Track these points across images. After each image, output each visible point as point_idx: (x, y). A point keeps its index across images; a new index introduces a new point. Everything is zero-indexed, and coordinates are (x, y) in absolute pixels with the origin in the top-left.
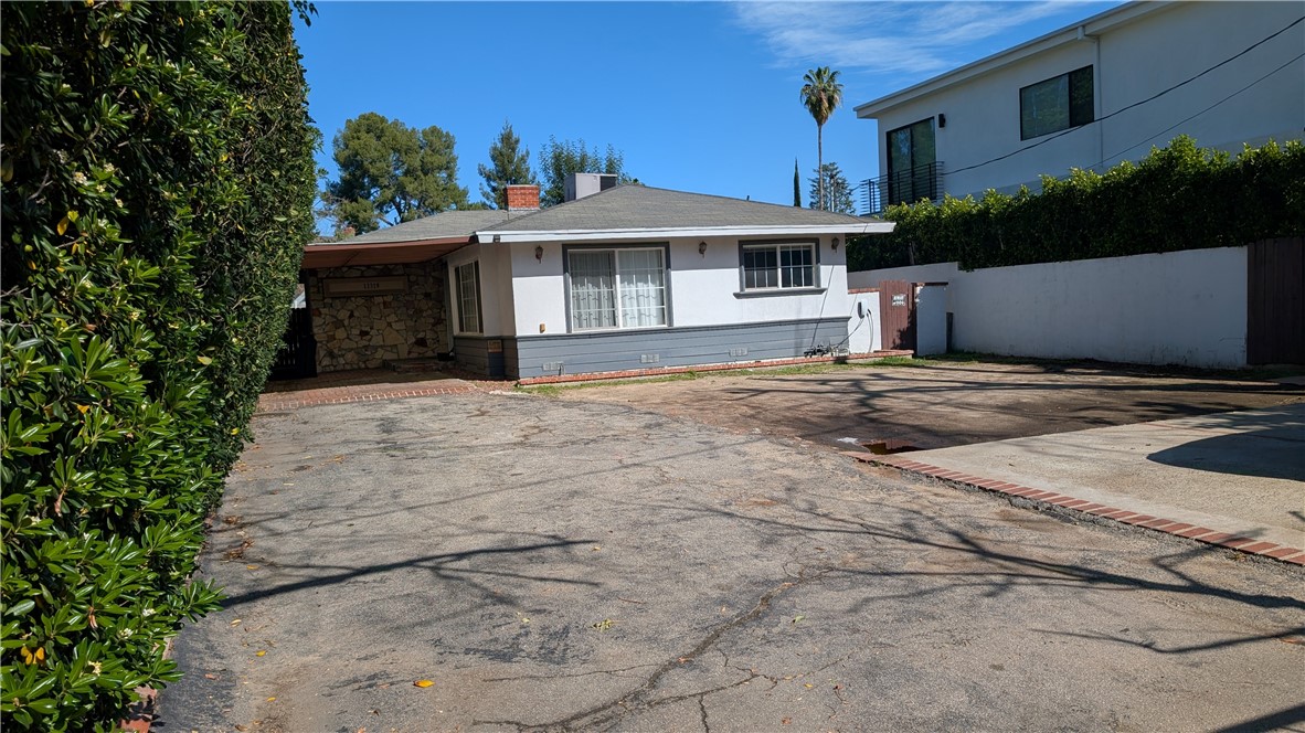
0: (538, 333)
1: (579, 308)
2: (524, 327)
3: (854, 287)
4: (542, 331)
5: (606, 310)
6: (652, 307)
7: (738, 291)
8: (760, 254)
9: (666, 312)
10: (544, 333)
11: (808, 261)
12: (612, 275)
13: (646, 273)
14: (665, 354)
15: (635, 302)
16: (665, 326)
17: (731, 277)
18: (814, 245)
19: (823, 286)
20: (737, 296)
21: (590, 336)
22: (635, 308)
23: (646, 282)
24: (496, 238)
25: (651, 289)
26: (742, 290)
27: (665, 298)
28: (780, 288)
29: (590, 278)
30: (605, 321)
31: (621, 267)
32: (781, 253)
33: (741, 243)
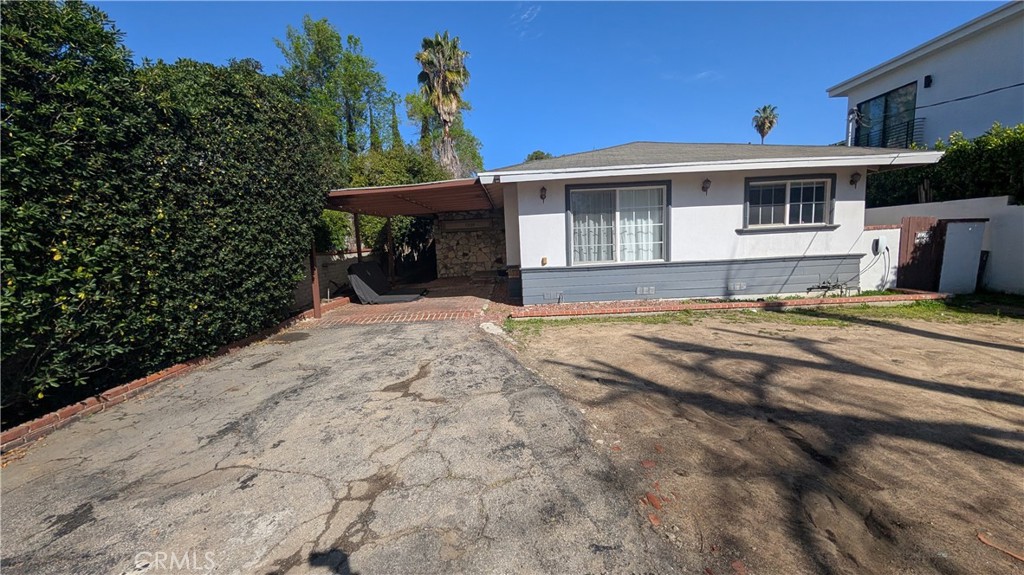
0: (540, 266)
1: (580, 243)
2: (528, 260)
3: (869, 224)
4: (543, 264)
5: (604, 245)
6: (649, 243)
7: (741, 227)
8: (767, 191)
9: (664, 248)
10: (545, 266)
11: (820, 197)
12: (612, 212)
13: (647, 210)
14: (661, 288)
15: (633, 237)
16: (662, 261)
17: (734, 213)
18: (829, 181)
19: (835, 223)
20: (739, 232)
21: (588, 269)
22: (634, 243)
23: (646, 219)
24: (497, 178)
25: (648, 225)
26: (745, 226)
27: (664, 235)
28: (787, 224)
29: (591, 215)
30: (603, 255)
31: (621, 205)
32: (791, 189)
33: (748, 180)
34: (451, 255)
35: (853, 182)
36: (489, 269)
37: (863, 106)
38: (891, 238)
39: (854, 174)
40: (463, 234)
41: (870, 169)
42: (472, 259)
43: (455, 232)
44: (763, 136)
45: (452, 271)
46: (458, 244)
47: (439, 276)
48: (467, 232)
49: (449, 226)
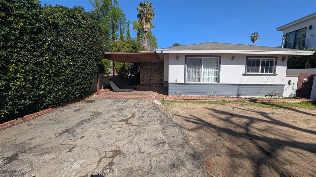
0: (175, 82)
1: (189, 75)
2: (171, 80)
3: (288, 75)
4: (176, 82)
5: (197, 76)
6: (212, 76)
7: (244, 73)
8: (254, 61)
9: (217, 78)
10: (177, 82)
11: (272, 64)
12: (201, 65)
13: (212, 65)
14: (215, 92)
15: (207, 74)
16: (216, 83)
17: (242, 68)
18: (275, 59)
19: (276, 74)
20: (243, 75)
21: (191, 84)
22: (207, 76)
23: (212, 68)
24: (162, 52)
25: (213, 70)
26: (245, 73)
27: (218, 74)
28: (260, 73)
29: (193, 66)
30: (197, 80)
31: (204, 63)
32: (262, 61)
33: (247, 57)
34: (145, 77)
35: (283, 60)
36: (157, 82)
37: (288, 34)
38: (295, 80)
39: (283, 57)
40: (150, 70)
41: (289, 56)
42: (152, 78)
43: (147, 69)
44: (253, 43)
45: (145, 82)
46: (147, 73)
47: (140, 84)
48: (151, 69)
49: (145, 67)
